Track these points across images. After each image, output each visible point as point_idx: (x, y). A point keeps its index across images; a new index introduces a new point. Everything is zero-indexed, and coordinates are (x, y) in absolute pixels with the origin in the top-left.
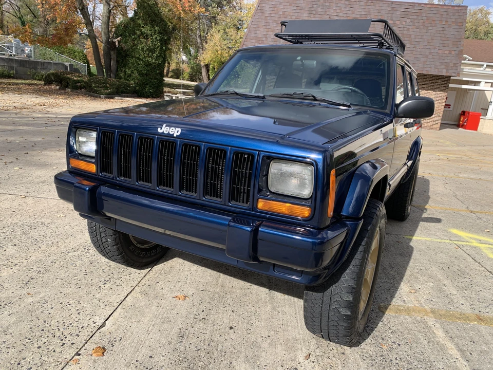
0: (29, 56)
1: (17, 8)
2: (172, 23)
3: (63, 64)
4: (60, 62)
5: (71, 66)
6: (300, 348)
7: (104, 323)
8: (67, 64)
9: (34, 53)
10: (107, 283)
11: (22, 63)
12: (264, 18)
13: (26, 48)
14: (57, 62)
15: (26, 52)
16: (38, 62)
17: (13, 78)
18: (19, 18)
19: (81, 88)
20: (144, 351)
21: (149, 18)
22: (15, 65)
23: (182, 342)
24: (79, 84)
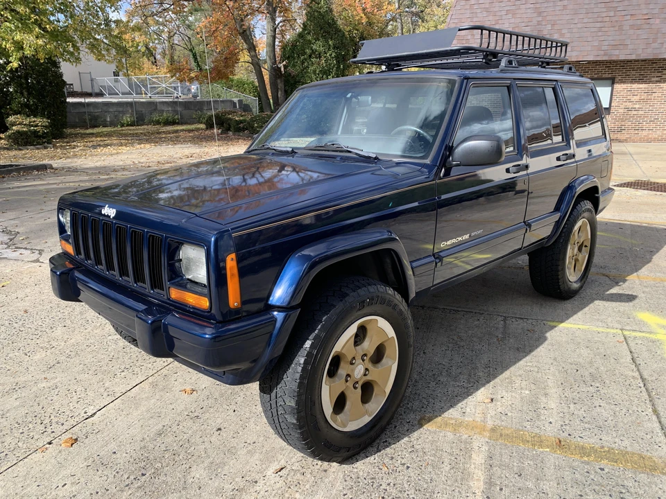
0: (195, 96)
1: (187, 38)
2: (357, 30)
3: (231, 101)
4: (229, 98)
5: (240, 101)
6: (279, 459)
7: (95, 414)
8: (236, 100)
9: (201, 91)
10: (126, 370)
11: (186, 105)
12: (468, 7)
13: (193, 87)
14: (225, 99)
15: (193, 91)
16: (204, 102)
17: (178, 124)
18: (191, 50)
19: (244, 129)
20: (113, 446)
21: (320, 30)
22: (179, 109)
23: (156, 440)
24: (241, 125)
